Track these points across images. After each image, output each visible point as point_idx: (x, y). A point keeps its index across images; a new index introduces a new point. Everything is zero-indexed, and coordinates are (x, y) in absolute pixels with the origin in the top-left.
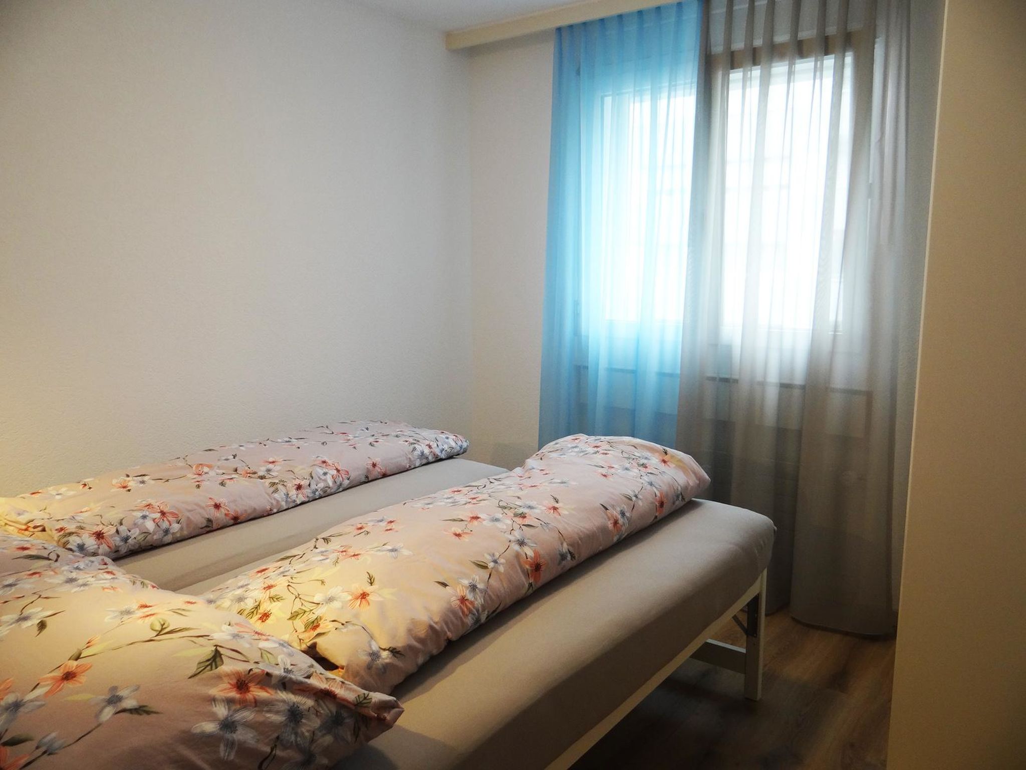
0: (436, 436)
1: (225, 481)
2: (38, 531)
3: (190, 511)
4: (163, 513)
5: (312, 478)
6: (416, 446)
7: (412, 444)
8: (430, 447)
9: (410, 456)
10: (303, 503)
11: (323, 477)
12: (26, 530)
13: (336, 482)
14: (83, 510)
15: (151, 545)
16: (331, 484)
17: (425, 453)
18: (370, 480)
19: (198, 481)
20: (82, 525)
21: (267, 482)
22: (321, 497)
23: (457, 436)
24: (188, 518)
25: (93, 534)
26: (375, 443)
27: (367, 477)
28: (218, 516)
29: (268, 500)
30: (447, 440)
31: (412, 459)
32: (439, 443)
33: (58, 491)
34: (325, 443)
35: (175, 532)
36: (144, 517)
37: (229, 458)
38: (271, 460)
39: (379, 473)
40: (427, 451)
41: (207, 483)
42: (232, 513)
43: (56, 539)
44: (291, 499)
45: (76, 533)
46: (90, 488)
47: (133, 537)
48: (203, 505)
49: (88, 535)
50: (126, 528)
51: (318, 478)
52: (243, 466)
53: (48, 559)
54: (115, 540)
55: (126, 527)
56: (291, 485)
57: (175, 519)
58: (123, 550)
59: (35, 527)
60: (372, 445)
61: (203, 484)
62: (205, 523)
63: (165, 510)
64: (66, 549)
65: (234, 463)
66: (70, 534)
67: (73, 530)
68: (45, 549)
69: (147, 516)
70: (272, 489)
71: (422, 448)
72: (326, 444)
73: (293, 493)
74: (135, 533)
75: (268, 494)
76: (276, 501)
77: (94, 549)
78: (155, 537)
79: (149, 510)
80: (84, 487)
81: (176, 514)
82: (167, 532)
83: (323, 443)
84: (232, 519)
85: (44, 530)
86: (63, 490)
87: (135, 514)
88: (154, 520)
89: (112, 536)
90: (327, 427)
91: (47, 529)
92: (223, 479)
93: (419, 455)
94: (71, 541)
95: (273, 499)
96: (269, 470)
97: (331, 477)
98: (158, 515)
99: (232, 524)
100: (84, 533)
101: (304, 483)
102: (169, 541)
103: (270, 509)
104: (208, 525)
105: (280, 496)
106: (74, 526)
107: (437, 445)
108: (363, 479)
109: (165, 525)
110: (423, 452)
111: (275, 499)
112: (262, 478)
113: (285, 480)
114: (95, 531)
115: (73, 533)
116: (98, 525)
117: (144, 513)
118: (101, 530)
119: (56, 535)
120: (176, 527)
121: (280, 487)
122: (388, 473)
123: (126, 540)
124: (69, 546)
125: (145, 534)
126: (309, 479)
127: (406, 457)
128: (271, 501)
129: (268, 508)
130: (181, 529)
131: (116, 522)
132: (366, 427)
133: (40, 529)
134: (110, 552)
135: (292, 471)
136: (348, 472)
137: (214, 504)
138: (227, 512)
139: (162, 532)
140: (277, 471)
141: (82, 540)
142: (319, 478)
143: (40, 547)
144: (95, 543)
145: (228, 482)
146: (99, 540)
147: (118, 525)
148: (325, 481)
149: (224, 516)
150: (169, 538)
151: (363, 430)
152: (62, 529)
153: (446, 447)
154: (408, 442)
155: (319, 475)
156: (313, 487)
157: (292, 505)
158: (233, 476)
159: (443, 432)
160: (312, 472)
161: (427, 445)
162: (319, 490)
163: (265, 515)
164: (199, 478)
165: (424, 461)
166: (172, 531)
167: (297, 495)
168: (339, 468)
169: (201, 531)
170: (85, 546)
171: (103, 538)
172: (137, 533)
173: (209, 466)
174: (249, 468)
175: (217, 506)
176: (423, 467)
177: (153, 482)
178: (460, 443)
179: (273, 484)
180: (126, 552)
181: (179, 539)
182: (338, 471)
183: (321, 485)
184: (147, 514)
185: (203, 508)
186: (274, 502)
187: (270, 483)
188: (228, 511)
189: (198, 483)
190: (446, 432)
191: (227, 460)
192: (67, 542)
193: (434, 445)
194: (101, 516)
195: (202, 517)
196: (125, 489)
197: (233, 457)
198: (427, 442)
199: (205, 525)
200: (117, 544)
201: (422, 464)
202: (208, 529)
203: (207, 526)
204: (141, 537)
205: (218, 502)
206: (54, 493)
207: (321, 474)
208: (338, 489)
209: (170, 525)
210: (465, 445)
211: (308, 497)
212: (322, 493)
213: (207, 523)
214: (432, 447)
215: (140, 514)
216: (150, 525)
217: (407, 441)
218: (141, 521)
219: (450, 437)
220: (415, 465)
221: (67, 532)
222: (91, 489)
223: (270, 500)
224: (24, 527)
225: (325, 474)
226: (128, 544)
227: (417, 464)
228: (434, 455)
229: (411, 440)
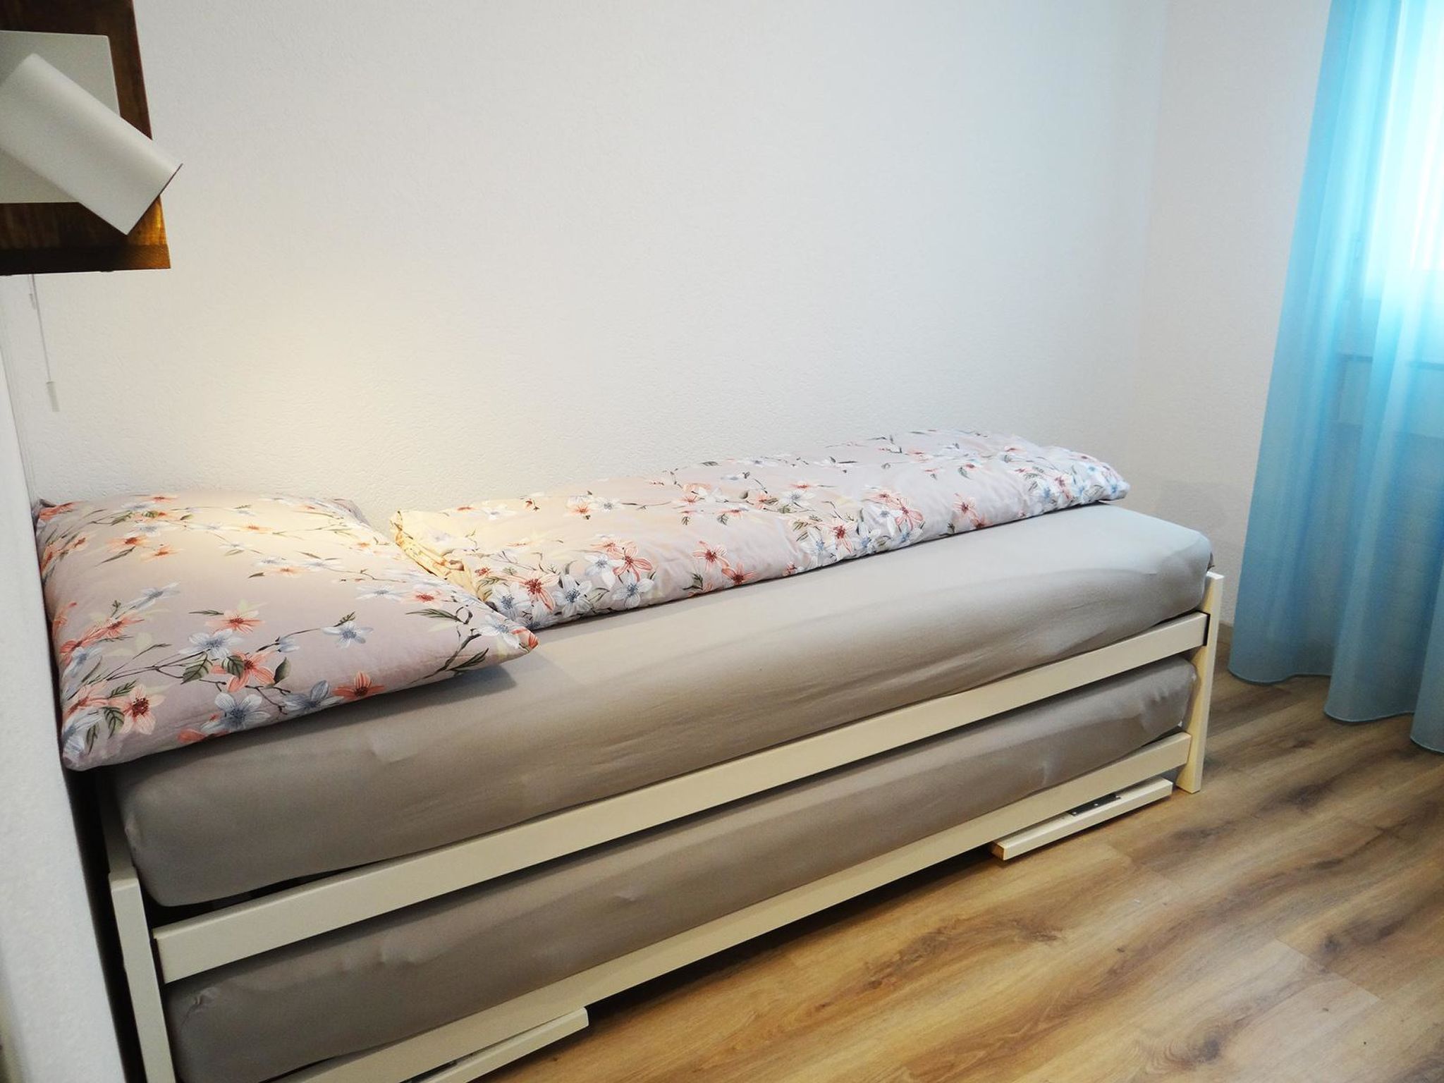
0: (1072, 463)
1: (727, 515)
2: (455, 569)
3: (668, 560)
4: (629, 561)
5: (862, 519)
6: (1037, 480)
7: (1031, 476)
8: (1061, 482)
9: (1026, 497)
10: (844, 561)
11: (881, 520)
12: (442, 564)
13: (900, 530)
14: (520, 542)
15: (609, 609)
16: (892, 531)
17: (1052, 492)
18: (955, 532)
19: (686, 512)
20: (515, 567)
21: (790, 519)
22: (875, 553)
23: (1108, 469)
24: (666, 572)
25: (526, 584)
26: (968, 469)
27: (952, 527)
28: (712, 573)
29: (791, 553)
30: (1091, 473)
31: (1029, 503)
32: (1078, 478)
33: (493, 509)
34: (887, 466)
35: (645, 591)
36: (601, 564)
37: (738, 476)
38: (801, 483)
39: (971, 521)
40: (1055, 490)
41: (700, 516)
42: (734, 569)
43: (475, 585)
44: (826, 551)
45: (503, 580)
46: (536, 508)
47: (582, 595)
48: (690, 552)
49: (518, 584)
50: (573, 580)
51: (871, 521)
52: (757, 490)
53: (456, 619)
54: (556, 596)
55: (574, 577)
56: (828, 527)
57: (646, 571)
58: (568, 613)
59: (452, 563)
60: (962, 474)
61: (692, 517)
62: (691, 582)
63: (633, 556)
64: (487, 603)
65: (744, 486)
66: (495, 580)
67: (499, 575)
68: (455, 601)
69: (606, 563)
70: (798, 533)
71: (1047, 483)
72: (889, 466)
73: (831, 540)
74: (586, 588)
75: (790, 541)
76: (803, 554)
77: (525, 607)
78: (615, 597)
79: (609, 553)
80: (528, 506)
81: (648, 564)
82: (632, 590)
83: (884, 466)
84: (734, 578)
85: (462, 569)
86: (501, 507)
87: (587, 557)
88: (615, 570)
89: (553, 589)
90: (892, 440)
91: (465, 568)
92: (724, 510)
93: (1042, 497)
94: (494, 591)
95: (798, 551)
96: (796, 497)
97: (893, 521)
98: (622, 563)
99: (732, 586)
100: (513, 581)
101: (849, 526)
102: (636, 605)
103: (793, 566)
104: (695, 584)
105: (808, 546)
106: (502, 569)
107: (1075, 481)
108: (946, 530)
109: (630, 579)
110: (1050, 490)
111: (801, 550)
112: (785, 510)
113: (819, 517)
114: (529, 579)
115: (498, 579)
116: (535, 570)
117: (602, 558)
118: (537, 578)
119: (476, 579)
120: (646, 584)
121: (811, 530)
122: (987, 522)
123: (572, 597)
124: (490, 599)
125: (599, 591)
126: (857, 521)
127: (1019, 499)
128: (796, 554)
129: (790, 564)
130: (655, 587)
131: (560, 568)
132: (955, 443)
133: (458, 566)
134: (548, 614)
135: (831, 503)
136: (921, 516)
137: (706, 552)
138: (725, 567)
139: (626, 590)
140: (809, 500)
141: (509, 591)
142: (874, 520)
143: (449, 598)
144: (528, 598)
145: (731, 516)
146: (534, 593)
147: (563, 573)
148: (883, 525)
149: (720, 574)
150: (634, 601)
151: (950, 448)
152: (484, 571)
153: (1088, 484)
154: (1024, 473)
155: (875, 516)
156: (864, 534)
157: (827, 562)
158: (742, 506)
159: (1085, 458)
160: (862, 509)
161: (1056, 479)
162: (873, 540)
163: (784, 575)
164: (689, 507)
165: (1050, 507)
166: (640, 590)
167: (837, 545)
168: (907, 508)
169: (683, 593)
170: (514, 602)
171: (539, 591)
172: (589, 589)
173: (706, 487)
174: (766, 492)
175: (711, 556)
176: (1046, 516)
177: (623, 507)
178: (1113, 481)
179: (801, 525)
180: (572, 616)
181: (651, 604)
182: (906, 512)
183: (877, 532)
184: (606, 560)
185: (687, 556)
186: (800, 556)
187: (796, 523)
188: (728, 566)
189: (685, 515)
190: (1091, 458)
191: (735, 479)
192: (489, 593)
193: (1068, 480)
194: (541, 555)
195: (687, 572)
196: (583, 515)
197: (743, 475)
198: (1057, 474)
199: (691, 585)
200: (559, 604)
201: (1045, 511)
202: (695, 591)
203: (694, 587)
204: (593, 596)
205: (712, 551)
206: (488, 510)
207: (878, 514)
208: (903, 542)
209: (638, 580)
210: (1123, 485)
211: (855, 550)
212: (876, 546)
213: (695, 582)
214: (1065, 482)
215: (594, 559)
216: (609, 579)
217: (1021, 471)
218: (596, 569)
219: (1097, 468)
220: (1033, 512)
221: (490, 576)
222: (538, 510)
223: (793, 551)
224: (440, 560)
225: (884, 514)
226: (574, 604)
227: (1037, 511)
228: (1068, 497)
229: (1029, 468)
